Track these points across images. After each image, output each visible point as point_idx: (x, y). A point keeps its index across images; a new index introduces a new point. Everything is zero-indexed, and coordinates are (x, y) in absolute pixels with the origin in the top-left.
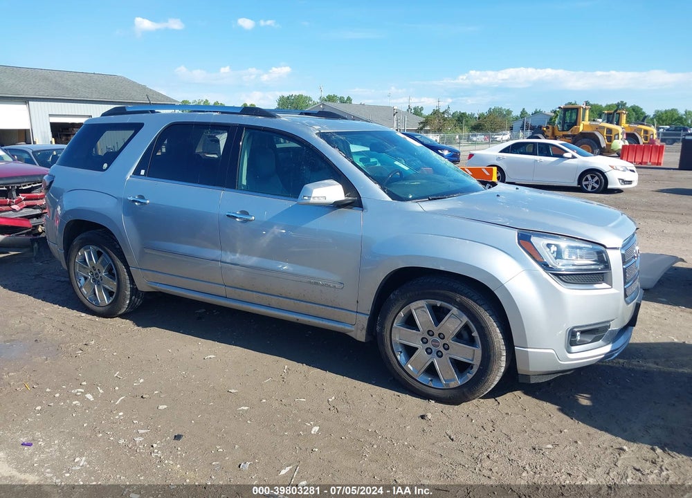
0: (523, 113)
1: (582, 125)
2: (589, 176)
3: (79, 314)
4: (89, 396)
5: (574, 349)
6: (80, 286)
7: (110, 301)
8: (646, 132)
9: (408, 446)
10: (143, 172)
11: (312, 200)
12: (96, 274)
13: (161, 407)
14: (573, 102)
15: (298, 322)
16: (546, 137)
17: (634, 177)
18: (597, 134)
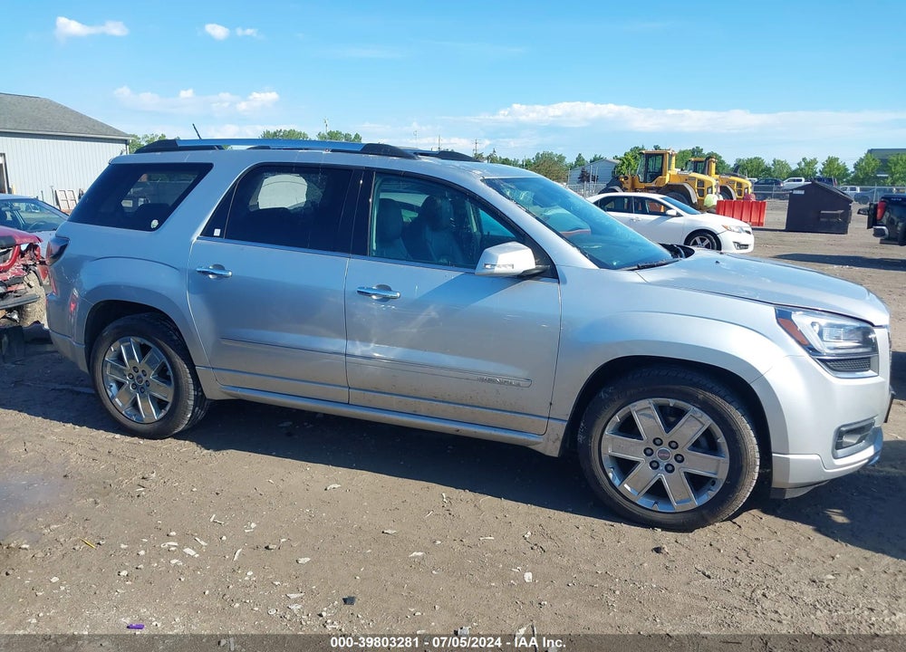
0: (580, 159)
1: (668, 175)
2: (697, 239)
3: (110, 435)
4: (188, 551)
5: (840, 452)
6: (110, 395)
7: (162, 415)
8: (740, 185)
9: (659, 589)
10: (217, 232)
11: (497, 270)
12: (139, 377)
13: (301, 561)
14: (641, 147)
15: (458, 433)
16: (625, 190)
17: (749, 239)
18: (687, 186)
